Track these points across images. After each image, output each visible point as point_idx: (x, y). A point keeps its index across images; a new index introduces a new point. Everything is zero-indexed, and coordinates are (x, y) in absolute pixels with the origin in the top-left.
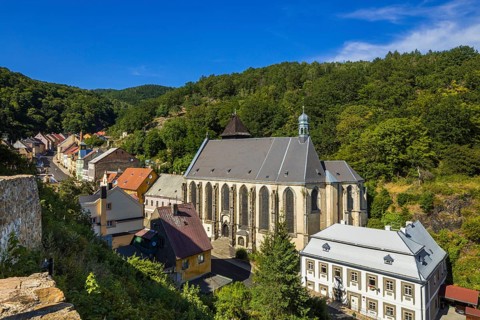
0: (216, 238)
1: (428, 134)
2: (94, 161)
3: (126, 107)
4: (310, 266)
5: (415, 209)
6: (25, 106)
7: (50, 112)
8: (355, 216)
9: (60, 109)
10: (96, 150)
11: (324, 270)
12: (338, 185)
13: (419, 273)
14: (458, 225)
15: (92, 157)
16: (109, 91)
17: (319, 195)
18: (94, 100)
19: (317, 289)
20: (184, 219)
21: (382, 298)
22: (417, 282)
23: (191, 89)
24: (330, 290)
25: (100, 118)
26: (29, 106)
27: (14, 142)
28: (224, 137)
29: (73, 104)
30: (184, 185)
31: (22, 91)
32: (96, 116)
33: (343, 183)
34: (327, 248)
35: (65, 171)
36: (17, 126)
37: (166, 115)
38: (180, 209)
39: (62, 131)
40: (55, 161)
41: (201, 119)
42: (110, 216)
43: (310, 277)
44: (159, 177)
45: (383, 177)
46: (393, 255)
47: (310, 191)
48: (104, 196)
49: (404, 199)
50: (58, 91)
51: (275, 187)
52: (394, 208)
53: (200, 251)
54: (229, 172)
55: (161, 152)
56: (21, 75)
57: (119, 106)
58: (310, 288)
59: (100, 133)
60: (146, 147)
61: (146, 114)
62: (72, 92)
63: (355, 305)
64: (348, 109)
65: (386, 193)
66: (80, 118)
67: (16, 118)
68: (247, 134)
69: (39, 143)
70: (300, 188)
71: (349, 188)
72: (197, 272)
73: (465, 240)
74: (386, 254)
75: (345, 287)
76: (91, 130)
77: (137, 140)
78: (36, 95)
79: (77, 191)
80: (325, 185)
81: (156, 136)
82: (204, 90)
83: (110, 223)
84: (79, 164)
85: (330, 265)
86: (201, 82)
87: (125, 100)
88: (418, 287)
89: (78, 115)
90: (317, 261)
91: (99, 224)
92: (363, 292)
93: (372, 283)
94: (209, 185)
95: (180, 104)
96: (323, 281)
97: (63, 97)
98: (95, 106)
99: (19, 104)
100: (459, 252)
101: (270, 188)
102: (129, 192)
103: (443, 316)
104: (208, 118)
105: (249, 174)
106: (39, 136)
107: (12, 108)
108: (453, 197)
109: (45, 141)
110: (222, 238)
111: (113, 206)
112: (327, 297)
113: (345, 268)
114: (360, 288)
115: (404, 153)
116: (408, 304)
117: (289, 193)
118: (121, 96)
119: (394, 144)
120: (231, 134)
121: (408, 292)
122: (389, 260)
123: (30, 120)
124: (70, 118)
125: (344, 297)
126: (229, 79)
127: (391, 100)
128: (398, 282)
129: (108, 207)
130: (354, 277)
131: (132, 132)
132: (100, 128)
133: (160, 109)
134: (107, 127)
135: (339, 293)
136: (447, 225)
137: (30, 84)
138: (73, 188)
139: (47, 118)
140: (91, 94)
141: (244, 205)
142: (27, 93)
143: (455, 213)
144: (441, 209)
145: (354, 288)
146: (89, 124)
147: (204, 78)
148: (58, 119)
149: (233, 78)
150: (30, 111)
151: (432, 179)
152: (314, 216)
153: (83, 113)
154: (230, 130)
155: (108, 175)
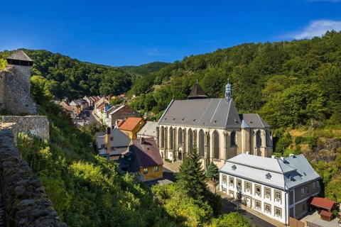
0: (175, 160)
1: (323, 96)
2: (112, 113)
3: (139, 78)
4: (224, 179)
5: (305, 147)
6: (78, 79)
7: (93, 83)
8: (263, 150)
9: (98, 81)
10: (114, 107)
11: (232, 181)
12: (250, 130)
13: (285, 184)
14: (334, 158)
15: (111, 111)
16: (130, 67)
17: (236, 136)
18: (119, 74)
19: (228, 193)
20: (148, 146)
21: (263, 199)
22: (283, 190)
23: (178, 66)
24: (235, 194)
25: (122, 86)
26: (80, 79)
27: (70, 102)
28: (190, 98)
29: (106, 77)
30: (158, 128)
31: (76, 70)
32: (120, 84)
33: (254, 128)
34: (234, 168)
35: (98, 119)
36: (73, 92)
37: (160, 83)
38: (146, 141)
39: (99, 95)
40: (93, 113)
41: (179, 86)
42: (112, 144)
43: (224, 186)
44: (146, 123)
45: (291, 125)
46: (271, 173)
47: (229, 133)
48: (109, 133)
49: (300, 140)
50: (98, 69)
51: (207, 130)
52: (292, 146)
53: (156, 165)
54: (183, 121)
55: (154, 108)
56: (76, 60)
57: (135, 77)
58: (224, 192)
59: (122, 95)
60: (146, 104)
61: (147, 83)
62: (106, 69)
63: (249, 203)
64: (272, 78)
65: (289, 136)
66: (110, 86)
67: (73, 87)
68: (204, 96)
69: (85, 102)
70: (222, 131)
71: (259, 132)
72: (153, 177)
73: (336, 169)
74: (267, 172)
75: (243, 192)
76: (116, 94)
77: (140, 101)
78: (84, 72)
79: (97, 130)
80: (241, 129)
81: (152, 97)
82: (186, 66)
83: (113, 148)
84: (105, 115)
85: (235, 178)
86: (184, 60)
87: (139, 73)
88: (283, 193)
89: (109, 84)
90: (228, 176)
91: (106, 148)
92: (253, 196)
93: (258, 190)
94: (171, 128)
95: (170, 76)
96: (231, 188)
97: (100, 73)
98: (119, 78)
99: (75, 78)
100: (331, 177)
101: (205, 130)
102: (124, 132)
103: (309, 216)
104: (184, 86)
105: (194, 122)
106: (85, 98)
107: (70, 81)
108: (332, 139)
109: (88, 101)
110: (178, 161)
111: (114, 139)
112: (233, 198)
113: (243, 180)
114: (251, 193)
115: (304, 108)
116: (278, 204)
117: (216, 134)
118: (137, 70)
119: (296, 102)
120: (194, 96)
121: (278, 196)
122: (269, 176)
123: (81, 88)
124: (104, 86)
125: (243, 198)
126: (202, 58)
127: (303, 71)
128: (273, 189)
129: (112, 139)
130: (248, 186)
131: (139, 95)
132: (122, 92)
133: (156, 80)
134: (126, 91)
135: (240, 195)
136: (325, 159)
137: (81, 65)
138: (95, 128)
139: (90, 87)
140: (118, 70)
141: (191, 141)
142: (79, 71)
143: (332, 151)
144: (322, 147)
145: (248, 193)
146: (116, 89)
147: (186, 58)
148: (97, 87)
149: (205, 57)
150: (81, 82)
151: (323, 127)
152: (232, 149)
153: (112, 83)
154: (193, 94)
155: (118, 122)
